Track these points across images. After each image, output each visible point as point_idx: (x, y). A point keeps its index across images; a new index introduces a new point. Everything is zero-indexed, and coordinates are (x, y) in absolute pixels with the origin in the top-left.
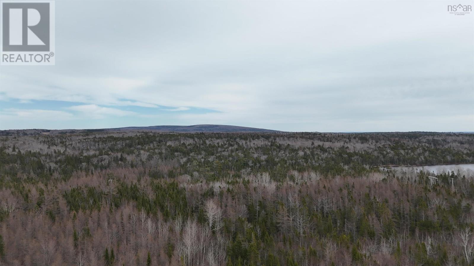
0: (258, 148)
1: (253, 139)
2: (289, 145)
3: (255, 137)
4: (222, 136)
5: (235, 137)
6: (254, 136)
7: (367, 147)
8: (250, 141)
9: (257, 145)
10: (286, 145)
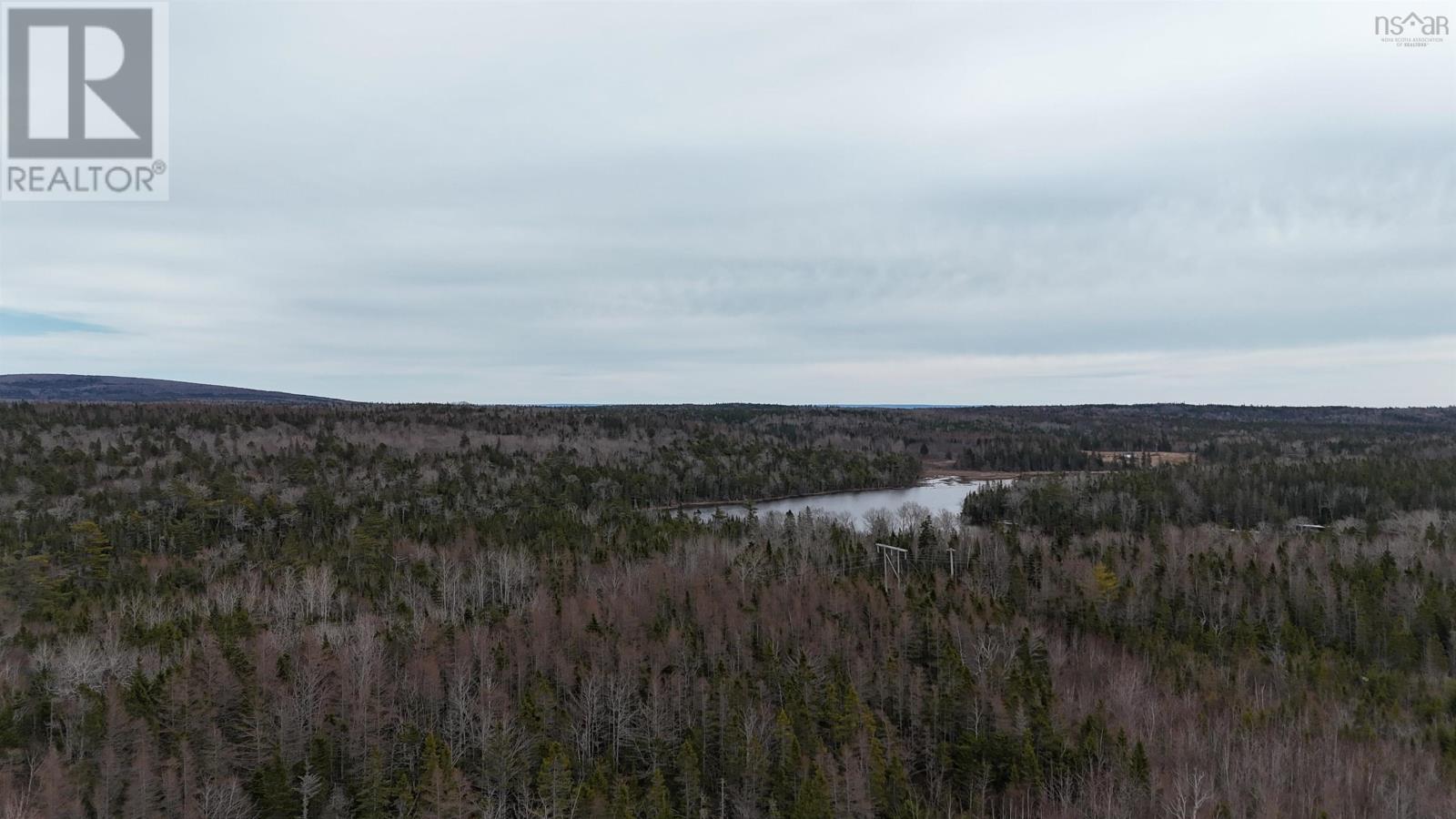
0: (269, 459)
1: (247, 429)
2: (383, 446)
3: (253, 421)
4: (115, 416)
5: (169, 420)
6: (248, 417)
7: (630, 450)
8: (235, 436)
9: (262, 448)
10: (373, 447)
